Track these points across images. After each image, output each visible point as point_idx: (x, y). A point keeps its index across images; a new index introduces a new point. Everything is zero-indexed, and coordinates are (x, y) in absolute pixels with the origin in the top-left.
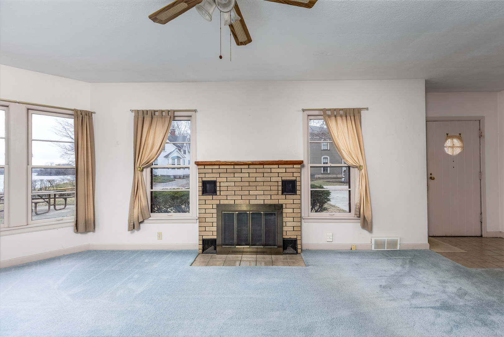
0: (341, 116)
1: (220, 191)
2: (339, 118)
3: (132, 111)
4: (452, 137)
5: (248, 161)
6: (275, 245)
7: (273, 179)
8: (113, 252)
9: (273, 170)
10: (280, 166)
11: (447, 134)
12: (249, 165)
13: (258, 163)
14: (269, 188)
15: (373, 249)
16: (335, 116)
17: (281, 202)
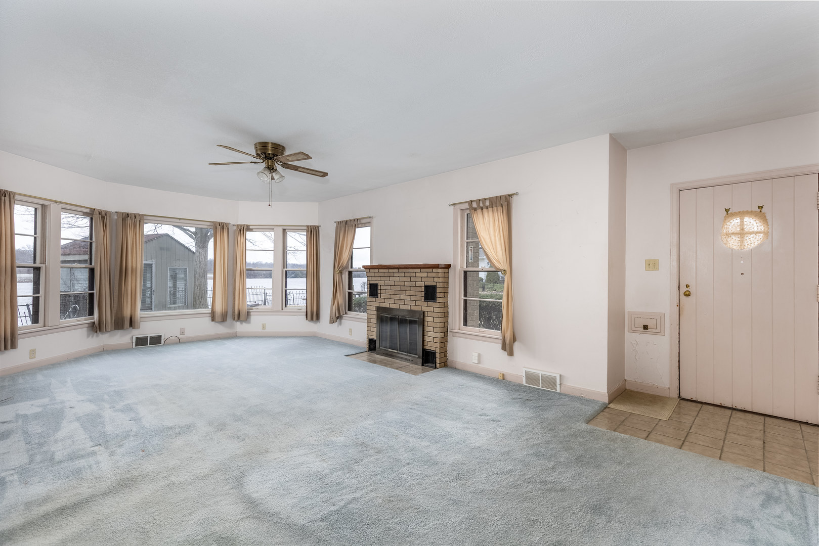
0: (487, 208)
1: (380, 294)
2: (485, 210)
3: (335, 222)
4: (742, 214)
5: (396, 265)
6: (416, 355)
7: (418, 284)
8: (325, 339)
9: (417, 275)
10: (422, 270)
11: (727, 210)
12: (398, 268)
13: (403, 267)
14: (414, 293)
15: (524, 383)
16: (482, 209)
17: (424, 309)
